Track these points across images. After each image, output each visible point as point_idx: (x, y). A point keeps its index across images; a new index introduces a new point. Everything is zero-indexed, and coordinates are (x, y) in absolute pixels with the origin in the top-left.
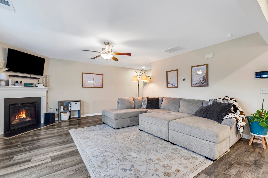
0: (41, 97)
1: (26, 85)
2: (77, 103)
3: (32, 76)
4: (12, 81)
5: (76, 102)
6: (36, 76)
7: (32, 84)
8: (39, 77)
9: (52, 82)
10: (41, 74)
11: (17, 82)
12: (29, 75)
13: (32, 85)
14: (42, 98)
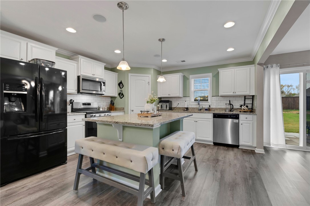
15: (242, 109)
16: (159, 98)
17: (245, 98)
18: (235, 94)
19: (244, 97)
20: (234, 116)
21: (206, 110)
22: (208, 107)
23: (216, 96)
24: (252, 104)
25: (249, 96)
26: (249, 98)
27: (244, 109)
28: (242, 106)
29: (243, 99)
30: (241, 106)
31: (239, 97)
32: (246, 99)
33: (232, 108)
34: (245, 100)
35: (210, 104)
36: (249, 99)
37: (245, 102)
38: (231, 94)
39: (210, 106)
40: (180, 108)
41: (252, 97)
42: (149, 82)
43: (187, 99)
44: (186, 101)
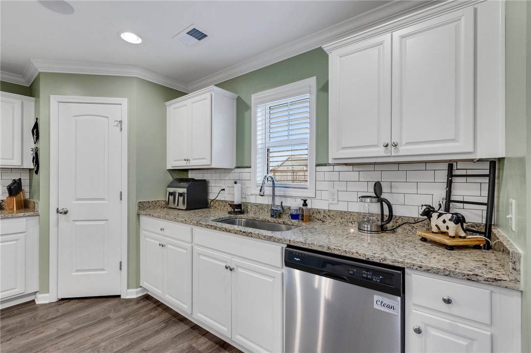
15: (435, 229)
16: (172, 171)
17: (451, 175)
18: (394, 155)
19: (445, 166)
20: (376, 273)
21: (294, 217)
22: (300, 206)
24: (490, 205)
25: (472, 160)
26: (470, 172)
27: (443, 229)
28: (435, 215)
29: (443, 176)
30: (428, 212)
32: (455, 180)
34: (450, 184)
35: (304, 196)
36: (470, 179)
37: (449, 193)
38: (378, 152)
39: (305, 204)
41: (487, 165)
42: (121, 122)
43: (245, 173)
44: (236, 183)
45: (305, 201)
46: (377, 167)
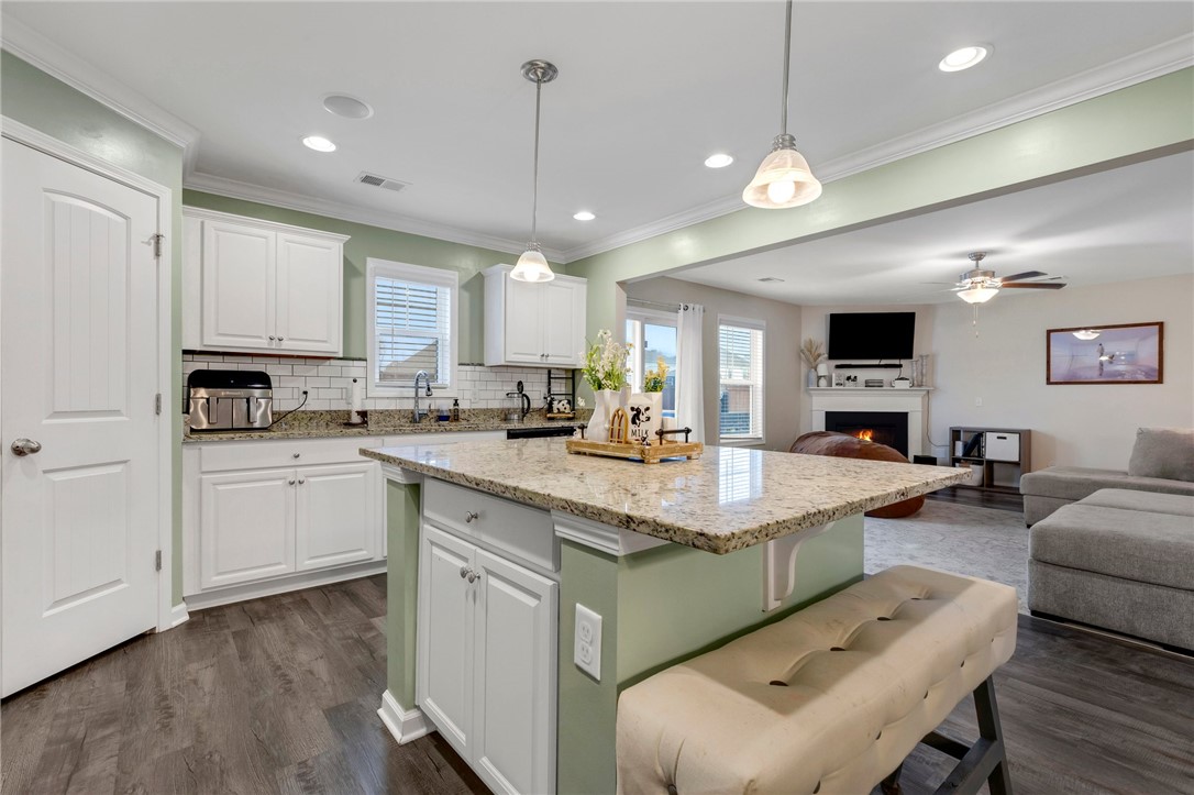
0: (906, 414)
1: (868, 384)
2: (1005, 438)
3: (884, 362)
4: (839, 376)
5: (1003, 433)
6: (896, 362)
7: (881, 381)
8: (903, 362)
9: (944, 376)
10: (908, 354)
11: (849, 378)
12: (876, 362)
13: (879, 384)
14: (909, 415)
17: (550, 377)
21: (443, 418)
22: (452, 407)
23: (473, 364)
24: (573, 395)
25: (561, 369)
26: (560, 376)
28: (555, 402)
30: (551, 401)
31: (534, 371)
32: (553, 381)
33: (526, 406)
35: (455, 395)
36: (561, 381)
37: (550, 389)
38: (536, 359)
39: (456, 404)
40: (314, 416)
41: (570, 373)
42: (157, 238)
43: (355, 369)
44: (355, 381)
45: (456, 401)
46: (510, 370)
